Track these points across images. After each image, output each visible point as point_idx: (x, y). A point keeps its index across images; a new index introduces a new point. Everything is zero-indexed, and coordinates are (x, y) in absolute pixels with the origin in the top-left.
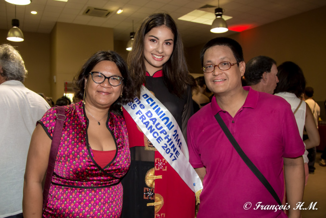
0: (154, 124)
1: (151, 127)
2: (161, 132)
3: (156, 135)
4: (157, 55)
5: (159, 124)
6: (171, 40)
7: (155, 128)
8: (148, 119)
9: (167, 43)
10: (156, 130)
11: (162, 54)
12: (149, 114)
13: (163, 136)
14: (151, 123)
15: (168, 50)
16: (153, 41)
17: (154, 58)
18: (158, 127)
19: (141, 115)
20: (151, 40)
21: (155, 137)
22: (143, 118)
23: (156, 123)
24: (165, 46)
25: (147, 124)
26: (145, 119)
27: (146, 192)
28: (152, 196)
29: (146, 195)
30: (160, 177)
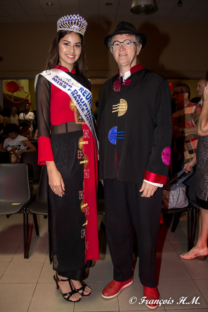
0: (79, 98)
1: (78, 101)
2: (84, 105)
3: (81, 106)
4: (70, 55)
5: (82, 99)
6: (80, 43)
7: (80, 102)
8: (75, 95)
9: (77, 46)
10: (81, 103)
11: (74, 54)
12: (76, 92)
13: (85, 108)
14: (77, 97)
15: (78, 52)
16: (67, 44)
17: (68, 57)
18: (82, 101)
19: (71, 92)
20: (65, 44)
21: (81, 108)
23: (81, 98)
24: (75, 48)
25: (75, 98)
26: (74, 94)
27: (80, 153)
28: (82, 156)
29: (80, 156)
30: (87, 142)
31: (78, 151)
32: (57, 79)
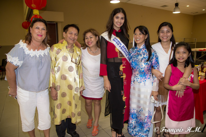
1: (124, 51)
6: (124, 17)
9: (122, 19)
11: (120, 23)
12: (123, 47)
14: (124, 50)
15: (123, 21)
16: (117, 18)
17: (118, 24)
22: (121, 48)
24: (121, 20)
25: (123, 50)
27: (120, 73)
28: (122, 74)
29: (120, 74)
30: (124, 67)
31: (120, 72)
32: (115, 39)
